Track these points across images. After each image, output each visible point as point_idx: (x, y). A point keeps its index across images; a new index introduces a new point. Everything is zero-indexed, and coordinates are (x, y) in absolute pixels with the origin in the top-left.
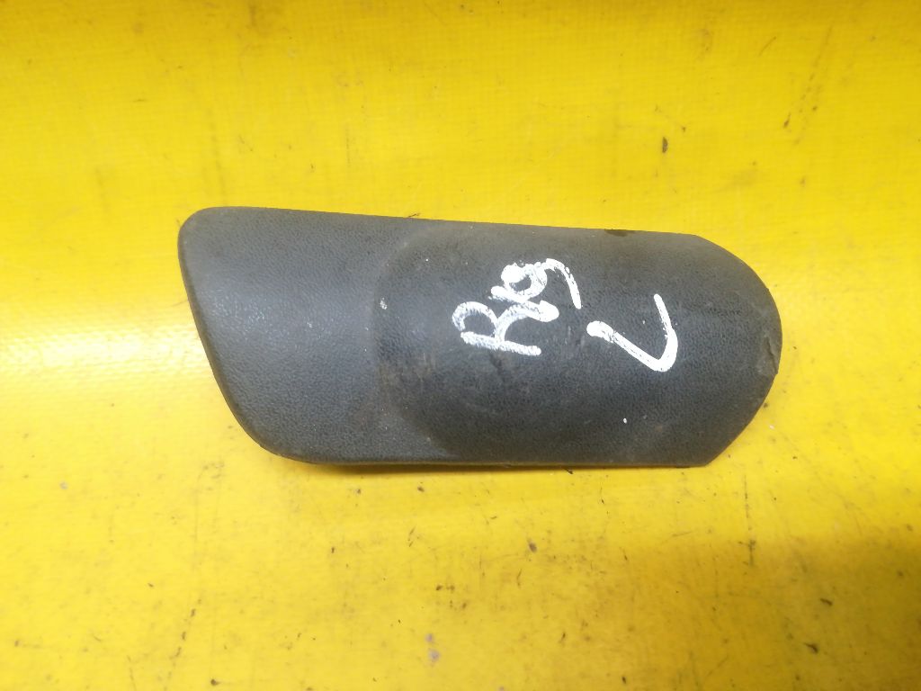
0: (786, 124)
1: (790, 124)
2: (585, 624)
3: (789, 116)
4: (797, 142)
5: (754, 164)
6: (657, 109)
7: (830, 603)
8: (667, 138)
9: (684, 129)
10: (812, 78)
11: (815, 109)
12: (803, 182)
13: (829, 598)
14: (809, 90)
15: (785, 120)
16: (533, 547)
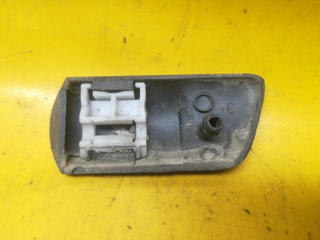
0: (173, 40)
1: (174, 40)
2: (33, 215)
3: (174, 37)
4: (177, 48)
5: (160, 54)
6: (122, 25)
7: (130, 228)
8: (126, 38)
9: (132, 35)
10: (183, 22)
11: (184, 36)
12: (179, 64)
13: (131, 227)
14: (181, 27)
15: (172, 38)
16: (31, 183)
